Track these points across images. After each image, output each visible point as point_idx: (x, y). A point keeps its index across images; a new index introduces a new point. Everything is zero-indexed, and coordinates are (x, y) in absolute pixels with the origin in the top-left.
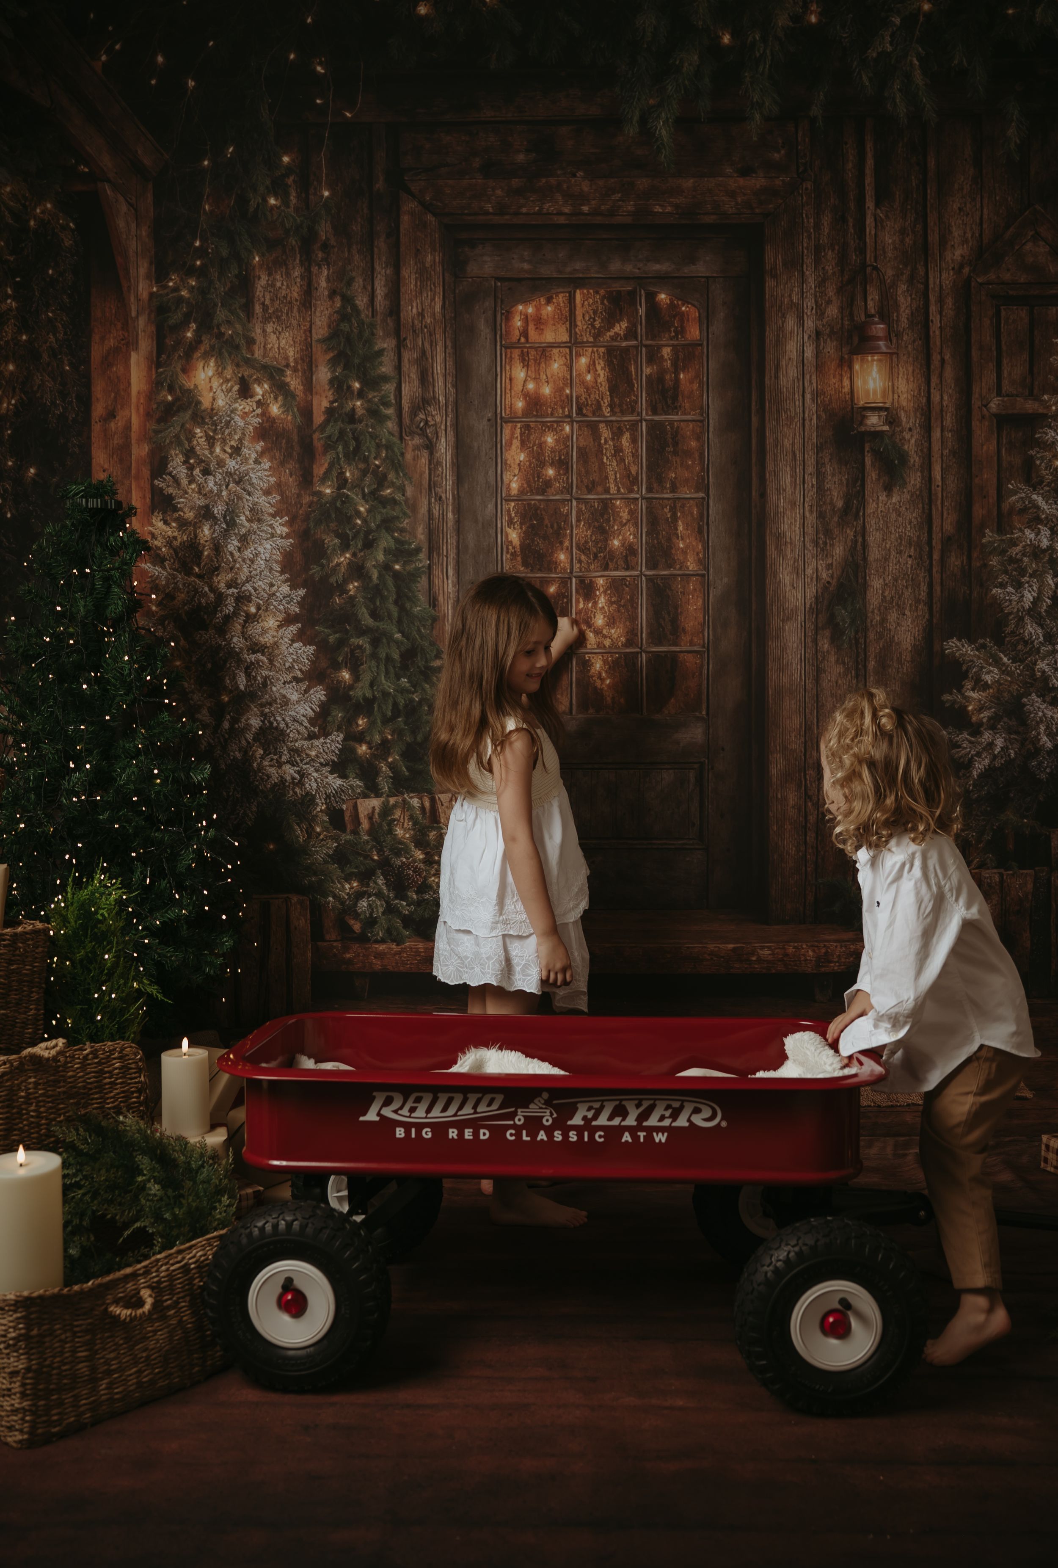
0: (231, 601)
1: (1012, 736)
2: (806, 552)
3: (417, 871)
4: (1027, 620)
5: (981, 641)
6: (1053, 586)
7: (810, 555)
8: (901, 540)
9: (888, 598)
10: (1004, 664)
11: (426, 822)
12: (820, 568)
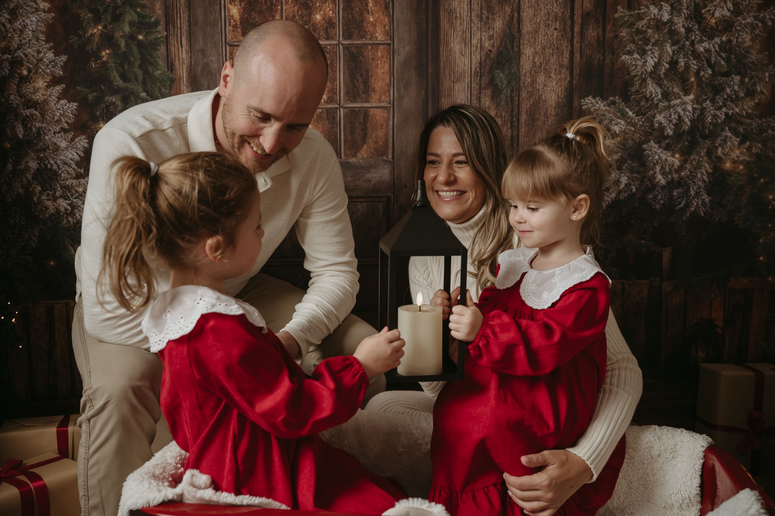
0: (6, 64)
1: (634, 175)
2: (472, 25)
4: (649, 81)
5: (611, 99)
6: (671, 53)
7: (475, 28)
8: (549, 15)
9: (538, 64)
10: (629, 117)
12: (483, 38)
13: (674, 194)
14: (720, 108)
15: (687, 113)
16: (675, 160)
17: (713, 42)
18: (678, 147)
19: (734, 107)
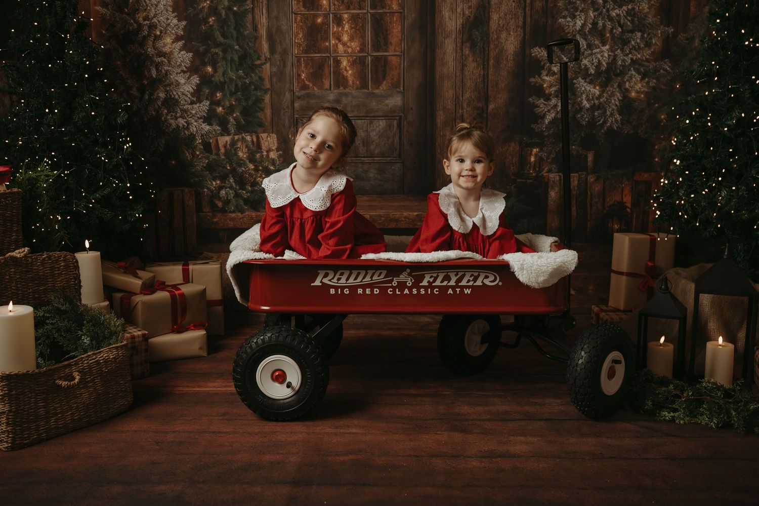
0: (146, 28)
3: (250, 175)
4: (578, 36)
6: (593, 17)
7: (459, 1)
9: (501, 25)
11: (255, 149)
12: (465, 8)
13: (596, 114)
14: (627, 55)
15: (604, 58)
16: (596, 91)
17: (622, 9)
18: (598, 81)
19: (637, 54)
